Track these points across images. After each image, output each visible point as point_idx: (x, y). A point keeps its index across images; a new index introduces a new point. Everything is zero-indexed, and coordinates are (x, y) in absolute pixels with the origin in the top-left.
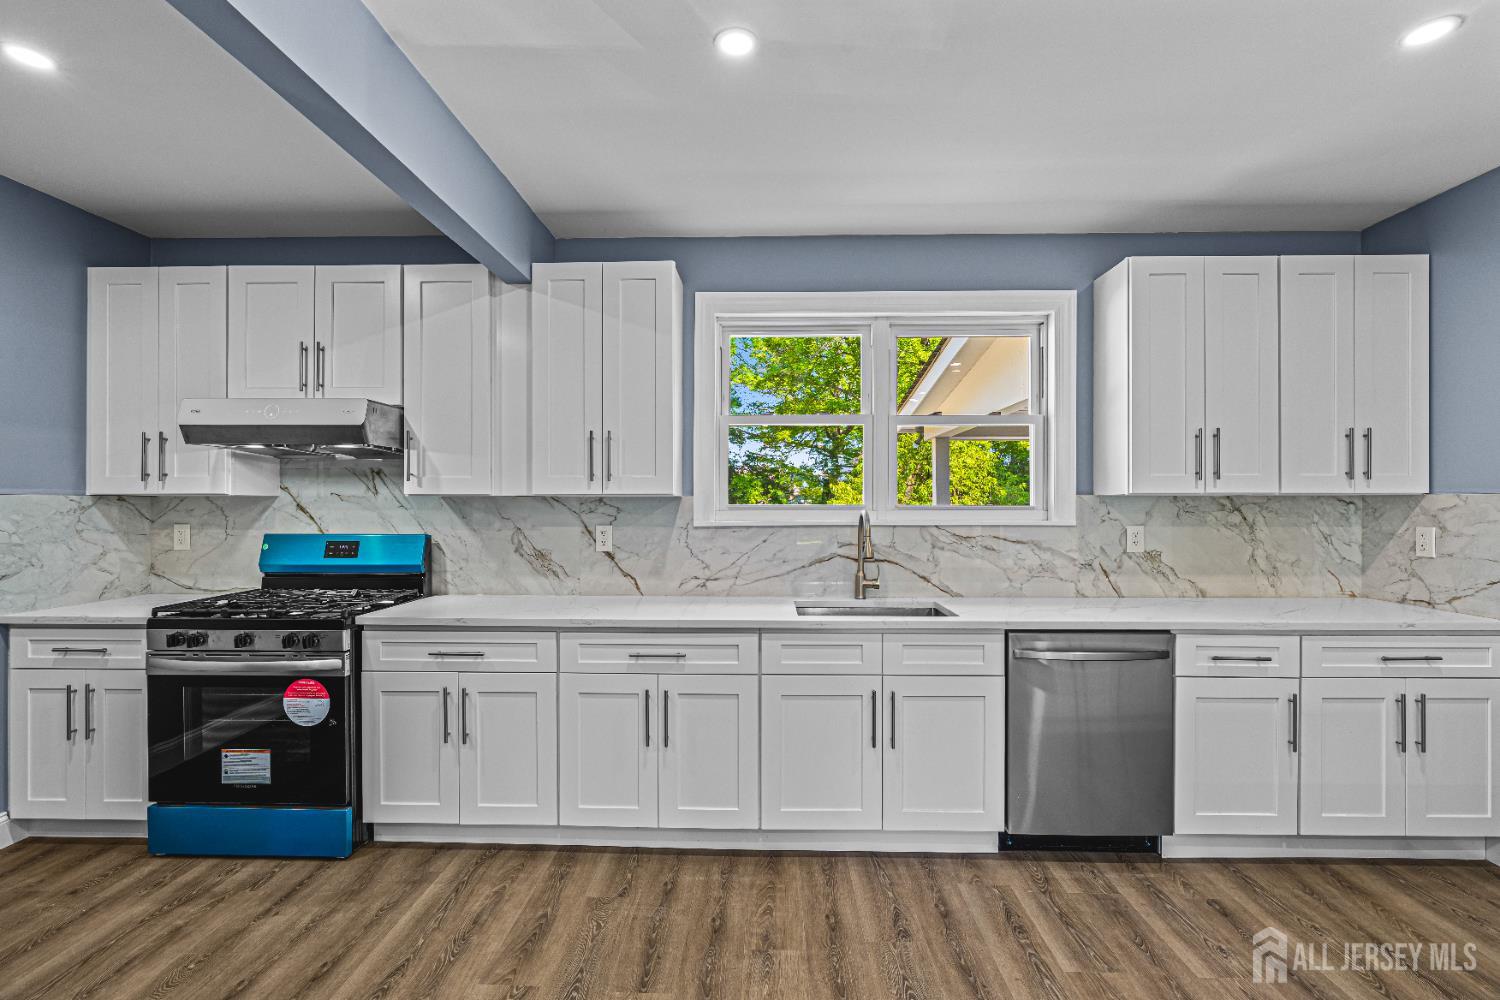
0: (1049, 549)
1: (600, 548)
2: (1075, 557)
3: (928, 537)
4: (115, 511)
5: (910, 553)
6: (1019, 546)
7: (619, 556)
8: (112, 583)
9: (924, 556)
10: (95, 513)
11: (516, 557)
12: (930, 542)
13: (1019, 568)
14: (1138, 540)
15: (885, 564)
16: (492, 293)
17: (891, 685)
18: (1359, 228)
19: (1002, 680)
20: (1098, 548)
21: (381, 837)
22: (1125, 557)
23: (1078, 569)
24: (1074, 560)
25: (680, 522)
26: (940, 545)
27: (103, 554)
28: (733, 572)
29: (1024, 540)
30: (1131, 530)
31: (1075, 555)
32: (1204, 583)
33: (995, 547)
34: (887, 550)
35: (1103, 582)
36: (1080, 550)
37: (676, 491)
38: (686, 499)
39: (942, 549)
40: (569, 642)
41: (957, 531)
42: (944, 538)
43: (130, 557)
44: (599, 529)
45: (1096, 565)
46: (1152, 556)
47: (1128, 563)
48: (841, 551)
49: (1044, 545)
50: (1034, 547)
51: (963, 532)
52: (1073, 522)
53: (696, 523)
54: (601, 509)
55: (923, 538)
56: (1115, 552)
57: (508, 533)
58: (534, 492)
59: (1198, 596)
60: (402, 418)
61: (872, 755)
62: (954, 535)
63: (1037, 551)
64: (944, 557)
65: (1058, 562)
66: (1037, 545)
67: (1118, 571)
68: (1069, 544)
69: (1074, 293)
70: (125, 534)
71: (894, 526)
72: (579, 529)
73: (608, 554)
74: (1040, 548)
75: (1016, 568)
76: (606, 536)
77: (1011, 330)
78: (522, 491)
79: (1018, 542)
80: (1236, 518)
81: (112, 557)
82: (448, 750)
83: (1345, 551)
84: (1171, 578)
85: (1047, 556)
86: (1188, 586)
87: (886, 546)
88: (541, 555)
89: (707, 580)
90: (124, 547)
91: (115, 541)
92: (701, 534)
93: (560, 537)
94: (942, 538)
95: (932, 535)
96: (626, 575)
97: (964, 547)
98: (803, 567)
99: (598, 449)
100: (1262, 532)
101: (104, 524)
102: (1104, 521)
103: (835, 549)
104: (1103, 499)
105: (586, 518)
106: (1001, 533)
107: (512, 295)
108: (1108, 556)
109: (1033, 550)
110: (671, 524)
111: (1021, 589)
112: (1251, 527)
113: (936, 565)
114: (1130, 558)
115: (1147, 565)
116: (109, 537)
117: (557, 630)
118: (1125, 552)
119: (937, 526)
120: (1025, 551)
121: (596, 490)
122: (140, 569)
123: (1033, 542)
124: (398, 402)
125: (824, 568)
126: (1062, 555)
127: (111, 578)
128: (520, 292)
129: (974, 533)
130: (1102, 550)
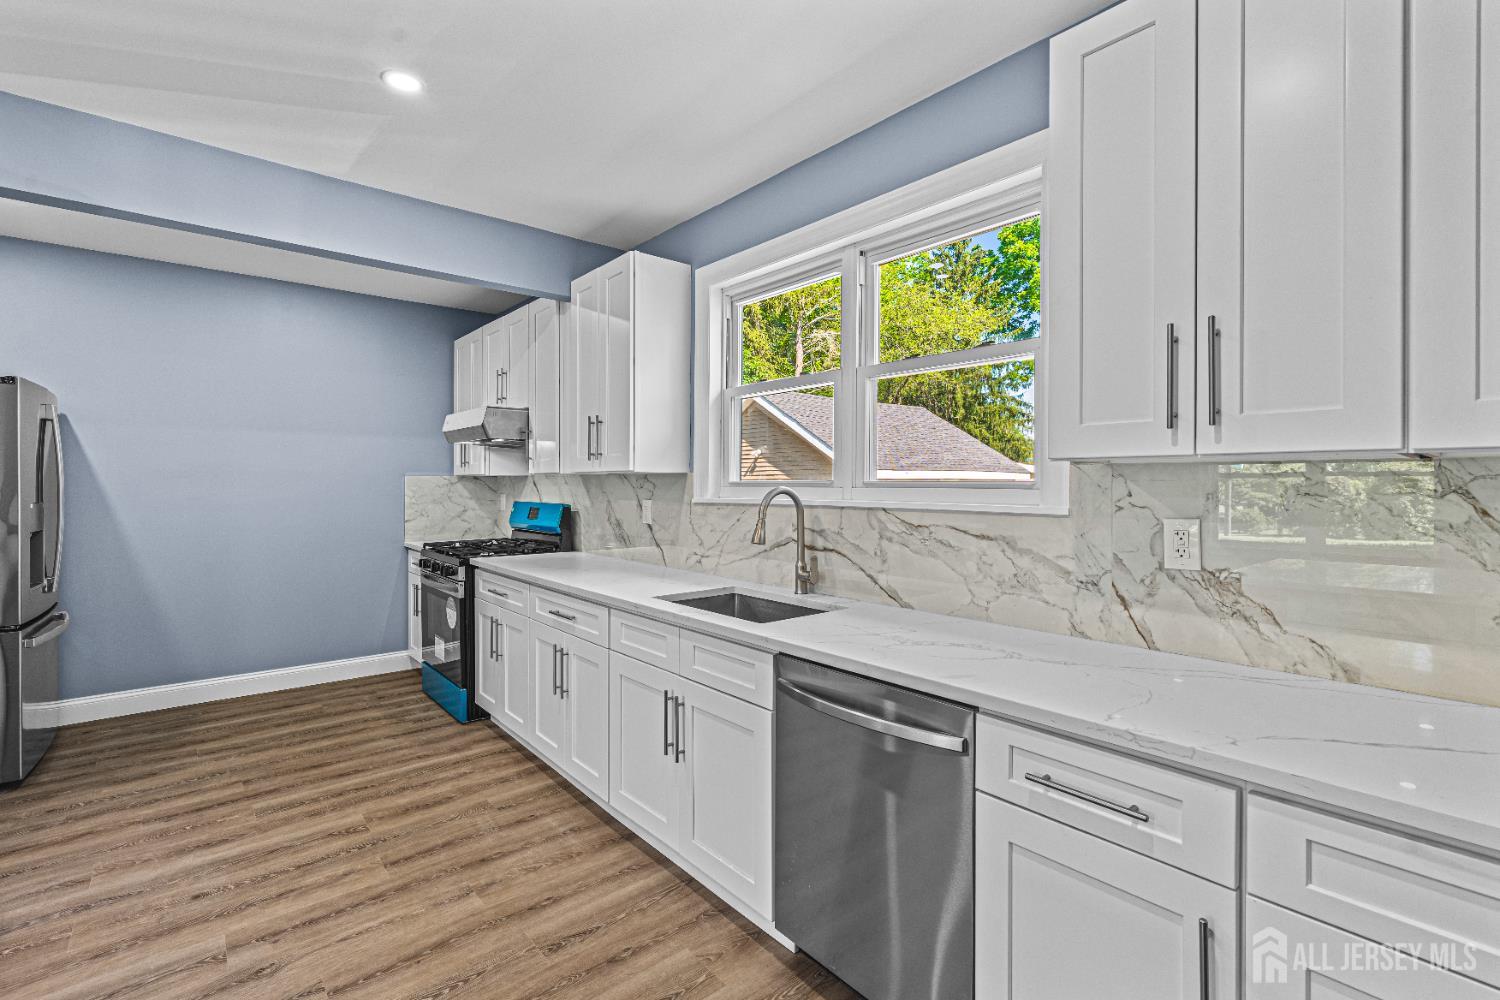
0: (1028, 552)
1: (645, 520)
2: (1070, 569)
3: (875, 523)
4: (471, 485)
5: (857, 543)
6: (984, 543)
7: (654, 528)
8: (470, 529)
9: (870, 545)
10: (459, 486)
11: (608, 525)
12: (877, 530)
13: (985, 577)
14: (1186, 546)
15: (834, 556)
20: (1110, 556)
22: (1161, 577)
23: (1075, 589)
24: (1069, 573)
25: (686, 498)
26: (889, 534)
27: (465, 511)
28: (717, 549)
29: (991, 535)
30: (1169, 526)
31: (1070, 565)
33: (952, 543)
34: (835, 536)
35: (1120, 617)
36: (1077, 558)
38: (689, 476)
39: (890, 540)
41: (907, 517)
42: (894, 526)
43: (483, 514)
44: (646, 503)
45: (1105, 584)
46: (1218, 580)
47: (1168, 591)
49: (1021, 545)
50: (1006, 547)
51: (915, 519)
52: (1067, 509)
53: (696, 500)
54: (646, 485)
55: (870, 525)
56: (1142, 566)
57: (605, 505)
59: (1334, 677)
62: (903, 521)
63: (1009, 552)
64: (893, 549)
65: (1042, 572)
66: (1010, 543)
67: (1149, 600)
68: (1059, 545)
70: (478, 500)
71: (843, 508)
72: (635, 502)
73: (649, 526)
74: (1013, 548)
75: (981, 577)
76: (648, 508)
79: (983, 537)
81: (470, 513)
82: (493, 663)
84: (1262, 627)
85: (1024, 562)
86: (1309, 653)
87: (834, 533)
88: (618, 524)
89: (702, 556)
90: (477, 508)
91: (472, 504)
93: (626, 509)
94: (891, 526)
95: (880, 521)
96: (659, 547)
97: (915, 540)
98: (766, 551)
101: (466, 493)
102: (1120, 508)
103: (790, 533)
105: (640, 494)
106: (962, 523)
108: (1129, 572)
109: (1003, 551)
111: (987, 609)
113: (884, 561)
114: (1173, 579)
115: (1209, 597)
116: (467, 500)
117: (529, 584)
118: (1161, 567)
119: (884, 510)
120: (993, 551)
122: (489, 521)
123: (1004, 538)
125: (781, 554)
126: (1048, 563)
127: (469, 526)
129: (927, 520)
130: (1118, 561)
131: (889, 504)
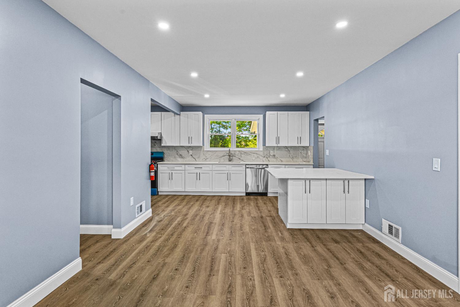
1: (190, 154)
5: (237, 155)
7: (193, 155)
9: (239, 155)
11: (177, 155)
12: (240, 153)
14: (272, 153)
15: (233, 157)
16: (174, 116)
17: (230, 172)
18: (306, 105)
19: (245, 171)
21: (160, 194)
23: (263, 157)
25: (202, 150)
28: (210, 158)
30: (271, 151)
32: (282, 159)
33: (250, 154)
35: (267, 159)
36: (263, 154)
37: (201, 145)
38: (203, 147)
40: (186, 166)
42: (242, 152)
44: (190, 151)
45: (266, 157)
46: (274, 156)
47: (271, 157)
48: (227, 155)
52: (262, 150)
53: (205, 150)
54: (190, 148)
56: (268, 155)
57: (176, 152)
58: (181, 145)
59: (281, 162)
60: (161, 134)
61: (227, 181)
62: (244, 152)
64: (243, 155)
65: (260, 156)
66: (257, 154)
67: (269, 158)
68: (261, 153)
69: (262, 115)
71: (235, 151)
72: (186, 151)
73: (191, 155)
76: (191, 152)
77: (255, 120)
78: (179, 145)
80: (287, 150)
82: (170, 181)
83: (304, 155)
84: (277, 159)
85: (258, 155)
86: (280, 160)
87: (233, 154)
88: (181, 155)
89: (206, 159)
92: (205, 152)
93: (183, 152)
96: (194, 158)
97: (246, 154)
98: (221, 157)
99: (190, 139)
100: (291, 152)
102: (267, 150)
103: (226, 154)
104: (267, 147)
105: (188, 150)
106: (251, 152)
107: (177, 117)
110: (201, 150)
112: (289, 151)
113: (241, 157)
117: (185, 164)
118: (270, 155)
120: (255, 155)
121: (189, 145)
124: (161, 132)
125: (224, 157)
126: (260, 155)
128: (179, 116)
129: (247, 152)
130: (267, 155)
131: (242, 150)
